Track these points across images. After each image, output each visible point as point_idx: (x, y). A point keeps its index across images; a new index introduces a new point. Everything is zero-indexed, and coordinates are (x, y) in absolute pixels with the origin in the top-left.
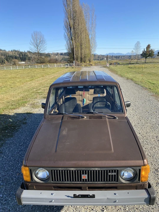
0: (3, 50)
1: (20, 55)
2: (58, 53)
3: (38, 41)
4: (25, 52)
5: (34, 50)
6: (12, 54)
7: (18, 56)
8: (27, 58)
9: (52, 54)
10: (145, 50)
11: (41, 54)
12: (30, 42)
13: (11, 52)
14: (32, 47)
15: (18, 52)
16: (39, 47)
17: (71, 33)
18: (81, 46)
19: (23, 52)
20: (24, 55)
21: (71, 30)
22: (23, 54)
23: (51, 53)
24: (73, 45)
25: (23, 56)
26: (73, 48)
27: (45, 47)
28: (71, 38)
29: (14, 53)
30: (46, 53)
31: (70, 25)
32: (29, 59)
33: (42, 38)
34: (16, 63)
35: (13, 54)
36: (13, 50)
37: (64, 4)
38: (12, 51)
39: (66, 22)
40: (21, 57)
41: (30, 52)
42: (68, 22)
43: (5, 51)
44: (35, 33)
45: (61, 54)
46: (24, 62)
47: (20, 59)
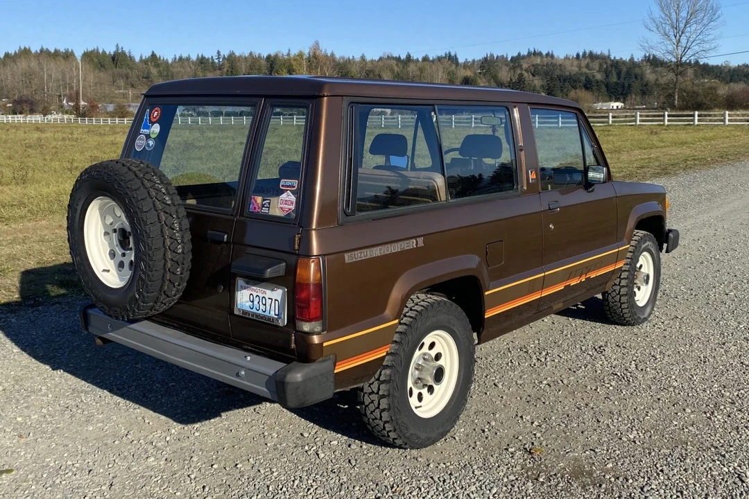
0: (544, 54)
1: (607, 74)
3: (683, 14)
4: (632, 59)
5: (664, 50)
6: (575, 69)
7: (599, 76)
8: (636, 85)
12: (649, 22)
13: (576, 63)
14: (658, 38)
15: (603, 59)
16: (684, 40)
19: (624, 63)
20: (628, 73)
22: (624, 70)
25: (619, 79)
27: (710, 37)
29: (587, 66)
32: (645, 91)
35: (580, 67)
36: (585, 53)
38: (578, 55)
40: (614, 79)
41: (653, 62)
43: (552, 56)
46: (620, 105)
47: (604, 88)
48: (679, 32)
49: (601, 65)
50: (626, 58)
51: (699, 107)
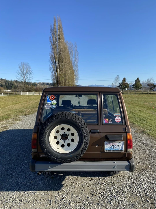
1: (6, 84)
2: (44, 83)
3: (25, 71)
5: (20, 79)
7: (4, 84)
8: (13, 86)
9: (39, 84)
10: (122, 83)
11: (27, 83)
12: (17, 72)
14: (19, 76)
15: (4, 80)
16: (25, 77)
17: (56, 66)
18: (65, 77)
20: (11, 83)
21: (56, 63)
22: (10, 83)
23: (37, 83)
24: (58, 76)
25: (9, 84)
26: (58, 78)
27: (31, 77)
28: (56, 69)
30: (33, 82)
31: (55, 59)
32: (15, 87)
33: (29, 68)
34: (2, 91)
37: (51, 41)
39: (52, 56)
40: (7, 85)
41: (16, 81)
42: (54, 56)
44: (23, 64)
45: (48, 84)
46: (10, 90)
47: (6, 87)
48: (25, 75)
49: (4, 82)
50: (10, 80)
51: (29, 91)
